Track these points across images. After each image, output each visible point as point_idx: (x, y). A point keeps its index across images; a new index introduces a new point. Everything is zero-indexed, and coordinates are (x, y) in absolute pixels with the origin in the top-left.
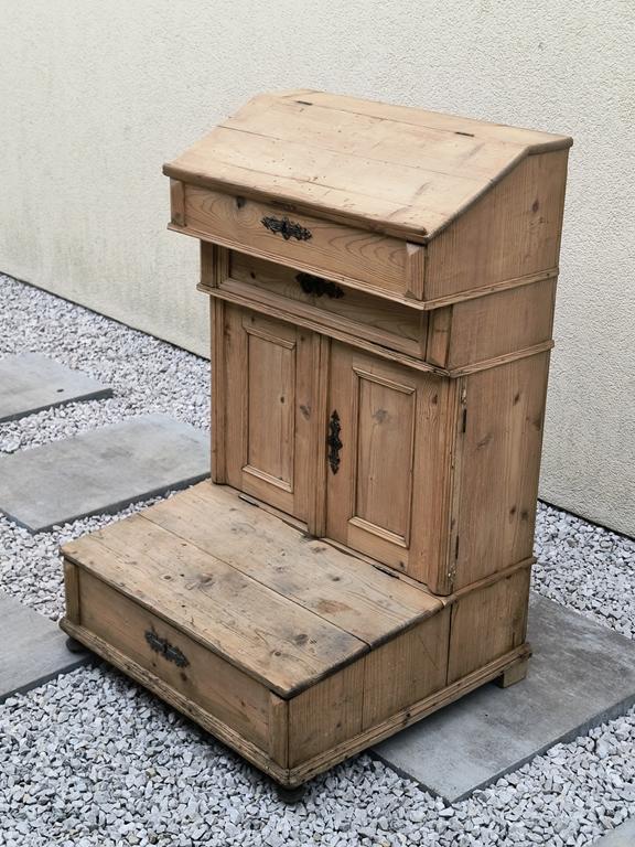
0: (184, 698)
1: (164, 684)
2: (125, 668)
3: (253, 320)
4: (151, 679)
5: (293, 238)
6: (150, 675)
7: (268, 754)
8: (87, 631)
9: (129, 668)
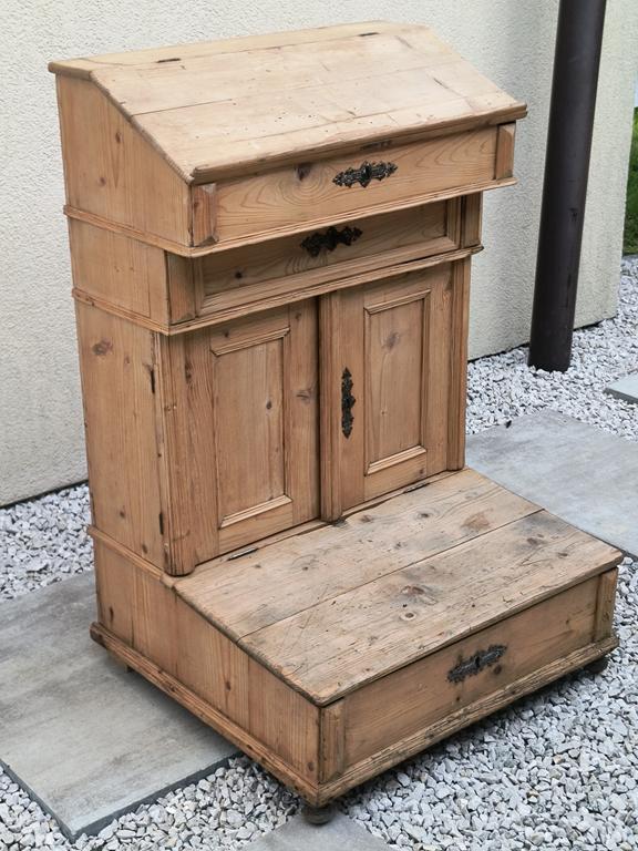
0: (500, 692)
1: (474, 705)
2: (428, 742)
3: (227, 335)
4: (458, 718)
5: (373, 182)
6: (457, 714)
7: (593, 641)
8: (357, 766)
9: (432, 736)
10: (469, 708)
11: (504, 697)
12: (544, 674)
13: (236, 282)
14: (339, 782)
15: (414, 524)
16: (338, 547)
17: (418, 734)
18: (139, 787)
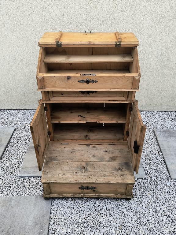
0: (94, 194)
1: (87, 194)
5: (90, 83)
6: (81, 194)
7: (125, 195)
8: (54, 194)
9: (73, 196)
10: (85, 194)
11: (95, 196)
12: (108, 196)
13: (62, 95)
14: (48, 195)
15: (102, 152)
16: (82, 151)
17: (70, 194)
18: (34, 174)
